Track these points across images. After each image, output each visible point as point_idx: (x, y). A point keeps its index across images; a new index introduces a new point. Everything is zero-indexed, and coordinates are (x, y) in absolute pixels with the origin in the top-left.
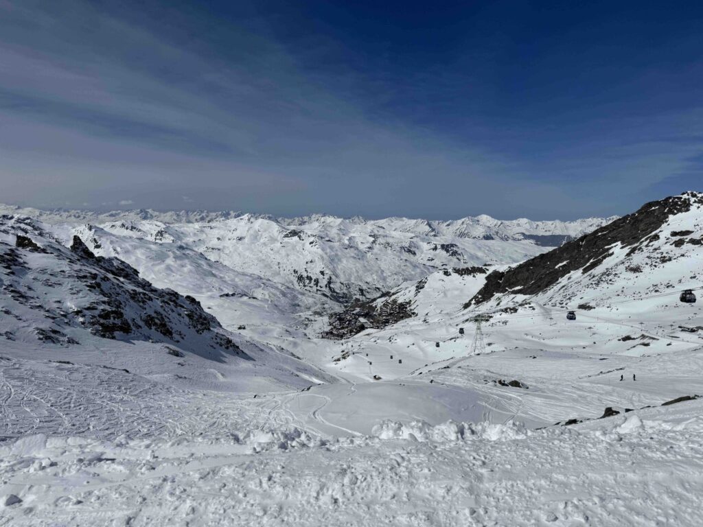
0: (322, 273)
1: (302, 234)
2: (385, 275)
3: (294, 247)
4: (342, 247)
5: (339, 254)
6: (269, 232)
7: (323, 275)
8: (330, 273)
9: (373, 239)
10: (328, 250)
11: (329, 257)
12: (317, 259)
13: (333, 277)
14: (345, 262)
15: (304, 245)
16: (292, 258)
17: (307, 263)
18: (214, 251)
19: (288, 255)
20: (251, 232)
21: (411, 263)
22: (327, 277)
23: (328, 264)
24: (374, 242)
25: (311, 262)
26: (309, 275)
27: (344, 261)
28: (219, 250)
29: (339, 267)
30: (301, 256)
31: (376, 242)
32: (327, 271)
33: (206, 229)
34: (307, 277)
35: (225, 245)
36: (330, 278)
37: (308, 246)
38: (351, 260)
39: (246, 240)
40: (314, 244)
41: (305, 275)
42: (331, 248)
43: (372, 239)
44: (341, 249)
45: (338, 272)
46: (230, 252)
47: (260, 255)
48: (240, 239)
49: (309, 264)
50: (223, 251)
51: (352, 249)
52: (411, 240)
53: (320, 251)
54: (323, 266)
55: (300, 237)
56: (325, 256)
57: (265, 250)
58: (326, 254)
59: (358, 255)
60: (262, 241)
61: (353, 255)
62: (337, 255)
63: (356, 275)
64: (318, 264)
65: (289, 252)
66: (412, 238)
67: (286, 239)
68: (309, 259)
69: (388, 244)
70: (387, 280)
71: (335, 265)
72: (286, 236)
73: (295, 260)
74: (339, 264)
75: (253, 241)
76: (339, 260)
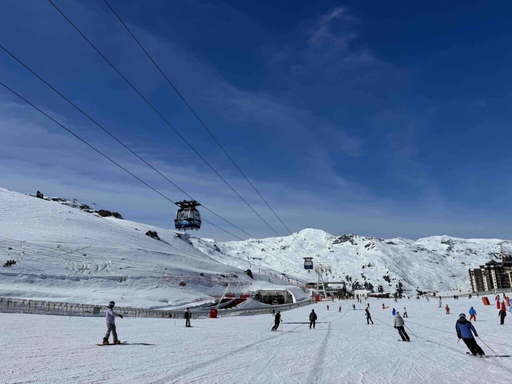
0: (387, 279)
1: (354, 239)
3: (345, 252)
4: (409, 250)
5: (407, 257)
6: (317, 240)
7: (389, 281)
8: (398, 278)
9: (448, 246)
10: (391, 253)
11: (394, 259)
12: (376, 262)
13: (404, 283)
14: (417, 265)
15: (357, 249)
16: (343, 263)
17: (363, 267)
19: (338, 260)
22: (394, 284)
23: (394, 267)
24: (450, 249)
25: (369, 266)
26: (368, 282)
29: (411, 271)
30: (355, 261)
31: (453, 249)
32: (392, 276)
33: (253, 244)
34: (366, 284)
35: (268, 254)
36: (401, 285)
37: (363, 249)
38: (426, 264)
39: (290, 249)
40: (370, 246)
41: (362, 282)
42: (396, 251)
43: (446, 246)
44: (408, 252)
45: (410, 277)
46: (272, 261)
48: (284, 248)
49: (367, 269)
50: (264, 260)
51: (424, 252)
53: (379, 253)
54: (387, 270)
55: (352, 242)
56: (387, 258)
58: (389, 256)
60: (308, 248)
61: (426, 258)
62: (404, 258)
64: (379, 268)
65: (339, 258)
67: (336, 245)
68: (366, 262)
69: (470, 250)
71: (404, 270)
72: (336, 242)
73: (348, 265)
74: (409, 268)
75: (298, 250)
76: (409, 263)
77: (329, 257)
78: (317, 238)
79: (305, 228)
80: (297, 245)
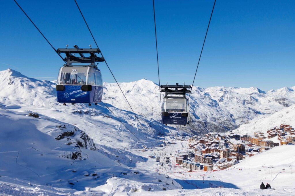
2: (233, 118)
5: (198, 102)
18: (109, 99)
20: (136, 87)
21: (253, 110)
27: (201, 107)
28: (113, 98)
29: (198, 111)
35: (118, 96)
38: (207, 107)
39: (131, 93)
46: (120, 100)
47: (140, 101)
52: (251, 95)
57: (143, 98)
59: (212, 104)
60: (142, 93)
61: (208, 103)
63: (211, 116)
66: (251, 94)
70: (236, 121)
71: (195, 110)
74: (197, 109)
75: (136, 93)
76: (198, 106)
77: (154, 100)
78: (148, 86)
79: (142, 79)
80: (136, 91)
